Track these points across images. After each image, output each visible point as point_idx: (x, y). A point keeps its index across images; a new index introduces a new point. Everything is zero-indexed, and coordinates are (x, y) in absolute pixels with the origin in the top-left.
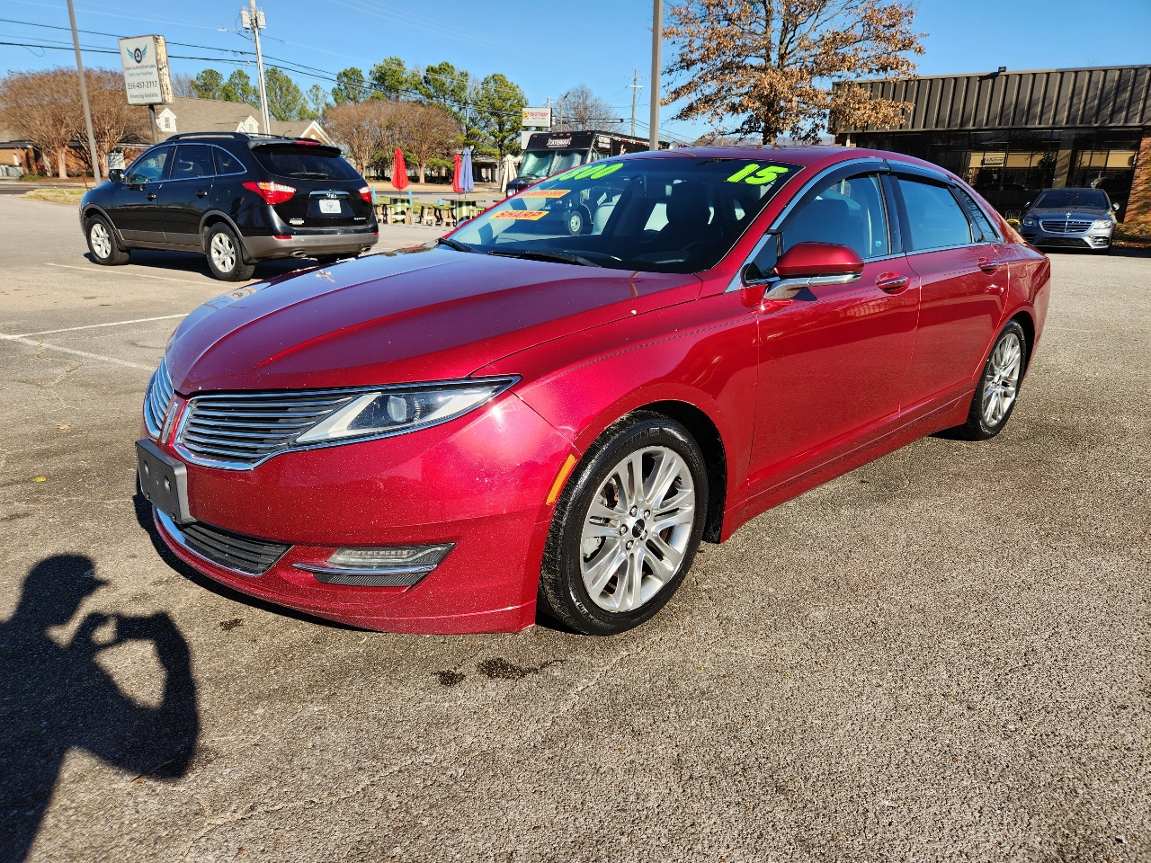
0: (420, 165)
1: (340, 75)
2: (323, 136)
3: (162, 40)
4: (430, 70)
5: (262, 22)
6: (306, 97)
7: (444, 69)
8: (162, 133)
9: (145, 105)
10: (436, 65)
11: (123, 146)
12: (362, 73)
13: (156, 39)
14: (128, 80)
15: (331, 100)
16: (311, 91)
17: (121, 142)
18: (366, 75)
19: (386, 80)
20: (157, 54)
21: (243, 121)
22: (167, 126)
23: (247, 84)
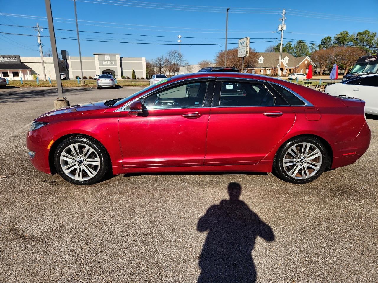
0: (346, 69)
1: (323, 39)
2: (310, 61)
3: (249, 39)
4: (359, 34)
5: (285, 28)
6: (310, 49)
7: (366, 33)
8: (259, 64)
9: (241, 57)
10: (362, 32)
11: (247, 68)
12: (331, 38)
13: (247, 38)
14: (239, 51)
15: (317, 48)
16: (311, 46)
17: (247, 67)
18: (332, 38)
19: (340, 40)
20: (247, 43)
21: (284, 58)
22: (261, 62)
23: (291, 46)
